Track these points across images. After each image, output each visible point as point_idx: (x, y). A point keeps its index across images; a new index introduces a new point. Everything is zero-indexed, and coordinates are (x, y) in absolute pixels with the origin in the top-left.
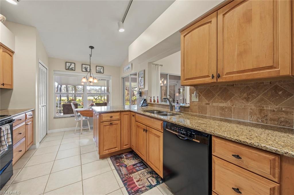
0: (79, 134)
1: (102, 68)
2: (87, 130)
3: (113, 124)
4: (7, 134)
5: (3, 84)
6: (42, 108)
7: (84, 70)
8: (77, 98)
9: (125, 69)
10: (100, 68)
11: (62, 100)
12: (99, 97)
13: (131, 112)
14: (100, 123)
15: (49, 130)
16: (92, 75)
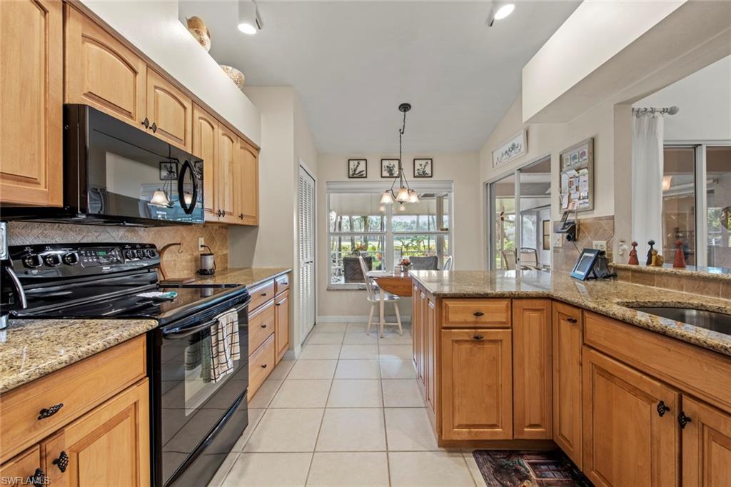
0: (375, 335)
1: (429, 162)
2: (394, 329)
3: (483, 341)
4: (232, 333)
5: (242, 217)
6: (307, 266)
7: (386, 174)
8: (369, 242)
9: (498, 154)
10: (423, 162)
11: (344, 248)
12: (412, 241)
13: (554, 302)
14: (440, 332)
15: (319, 315)
16: (405, 184)
